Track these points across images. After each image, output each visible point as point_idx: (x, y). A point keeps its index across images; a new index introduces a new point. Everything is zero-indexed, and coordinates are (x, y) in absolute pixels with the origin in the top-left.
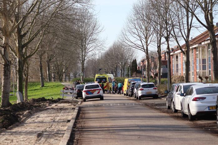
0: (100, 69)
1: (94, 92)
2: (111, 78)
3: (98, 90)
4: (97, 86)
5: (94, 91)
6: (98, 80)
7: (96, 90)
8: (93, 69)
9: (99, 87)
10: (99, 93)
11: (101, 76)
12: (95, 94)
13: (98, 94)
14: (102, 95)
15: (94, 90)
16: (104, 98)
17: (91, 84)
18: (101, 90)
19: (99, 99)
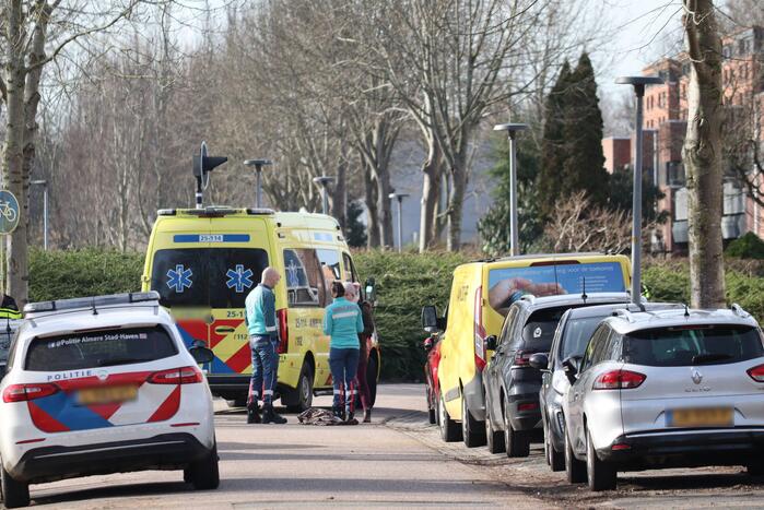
0: (210, 164)
1: (115, 405)
2: (311, 254)
3: (158, 378)
4: (154, 341)
5: (115, 394)
6: (179, 271)
7: (136, 381)
8: (145, 154)
9: (175, 351)
10: (169, 408)
11: (212, 234)
12: (133, 421)
13: (164, 427)
14: (201, 435)
15: (115, 382)
16: (226, 469)
17: (84, 320)
18: (195, 379)
19: (177, 476)
